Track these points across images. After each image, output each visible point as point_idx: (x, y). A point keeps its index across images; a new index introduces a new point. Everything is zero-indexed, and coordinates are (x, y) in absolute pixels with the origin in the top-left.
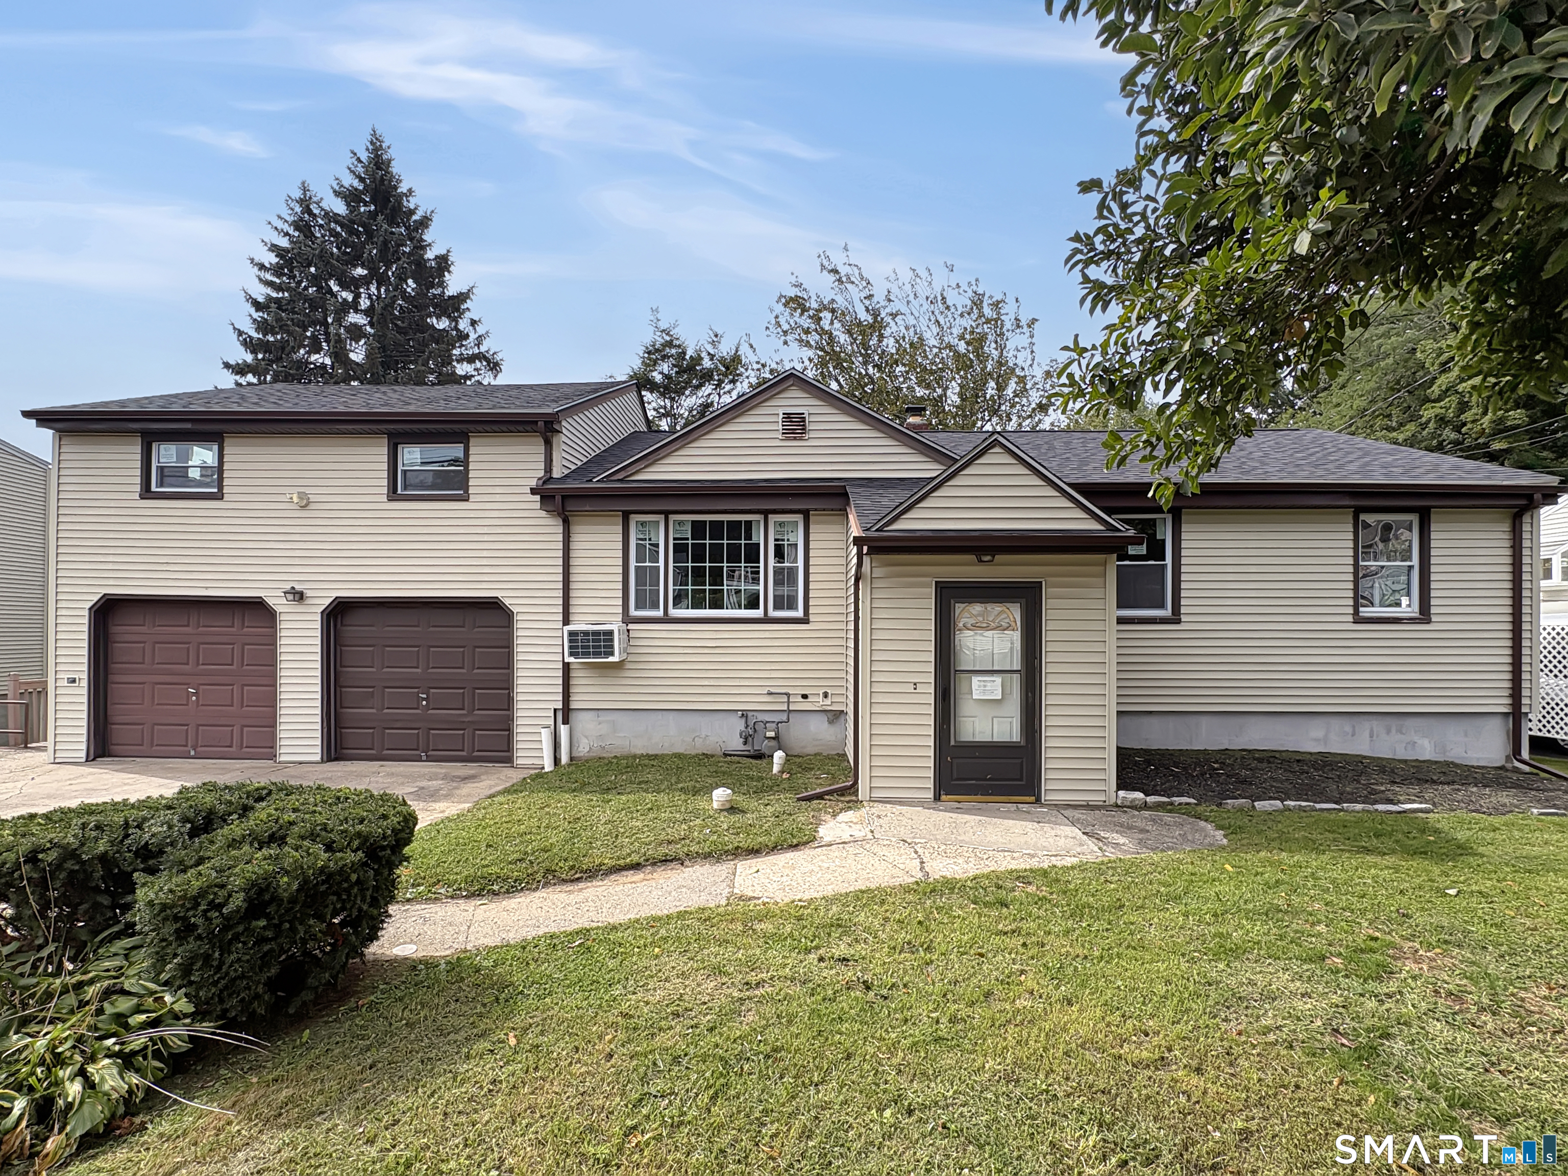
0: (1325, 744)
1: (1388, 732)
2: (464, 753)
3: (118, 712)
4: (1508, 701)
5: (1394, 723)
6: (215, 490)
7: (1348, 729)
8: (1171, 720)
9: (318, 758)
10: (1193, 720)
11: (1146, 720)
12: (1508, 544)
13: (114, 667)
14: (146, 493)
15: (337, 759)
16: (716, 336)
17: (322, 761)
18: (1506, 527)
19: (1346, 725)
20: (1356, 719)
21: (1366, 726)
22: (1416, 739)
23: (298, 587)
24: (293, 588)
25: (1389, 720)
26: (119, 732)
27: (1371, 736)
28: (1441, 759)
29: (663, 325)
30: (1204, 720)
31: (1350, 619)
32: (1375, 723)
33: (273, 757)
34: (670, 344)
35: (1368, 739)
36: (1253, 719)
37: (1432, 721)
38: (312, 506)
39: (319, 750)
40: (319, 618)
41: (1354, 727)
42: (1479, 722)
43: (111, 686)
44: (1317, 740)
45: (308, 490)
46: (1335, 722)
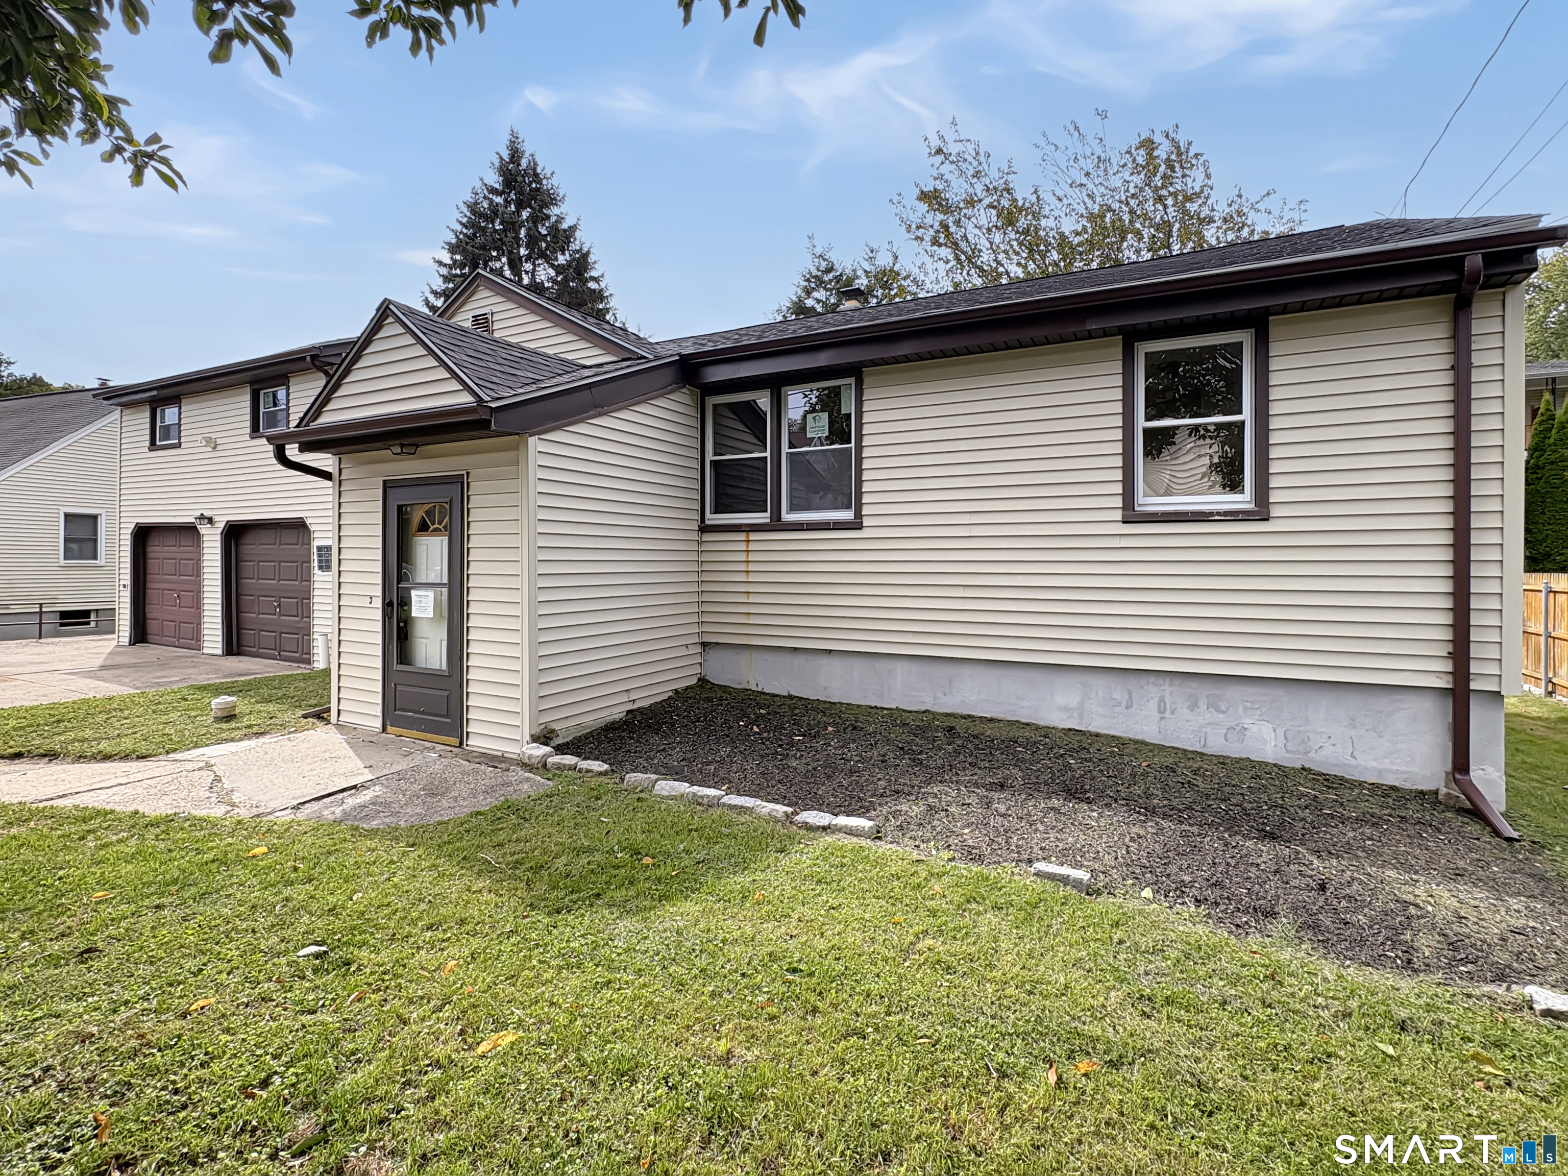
0: (1081, 717)
1: (1193, 707)
2: (298, 655)
3: (154, 611)
4: (1448, 666)
5: (1205, 691)
6: (176, 441)
7: (1119, 694)
8: (858, 664)
9: (220, 652)
10: (883, 666)
11: (824, 661)
12: (1445, 362)
13: (149, 577)
14: (153, 446)
15: (239, 654)
16: (872, 251)
17: (223, 655)
18: (1441, 330)
19: (1118, 690)
20: (1133, 682)
21: (1153, 690)
22: (1246, 722)
23: (207, 513)
24: (202, 514)
25: (1193, 686)
26: (152, 626)
27: (1161, 711)
28: (1293, 761)
29: (818, 251)
30: (900, 667)
31: (1118, 515)
32: (1167, 689)
33: (199, 648)
34: (829, 270)
35: (1157, 716)
36: (967, 670)
37: (1279, 692)
38: (219, 448)
39: (220, 645)
40: (219, 538)
41: (1130, 693)
42: (1382, 702)
43: (148, 591)
44: (1065, 709)
45: (213, 436)
46: (1098, 683)
